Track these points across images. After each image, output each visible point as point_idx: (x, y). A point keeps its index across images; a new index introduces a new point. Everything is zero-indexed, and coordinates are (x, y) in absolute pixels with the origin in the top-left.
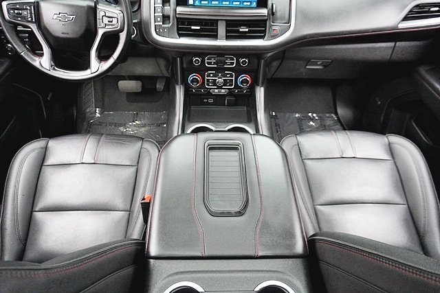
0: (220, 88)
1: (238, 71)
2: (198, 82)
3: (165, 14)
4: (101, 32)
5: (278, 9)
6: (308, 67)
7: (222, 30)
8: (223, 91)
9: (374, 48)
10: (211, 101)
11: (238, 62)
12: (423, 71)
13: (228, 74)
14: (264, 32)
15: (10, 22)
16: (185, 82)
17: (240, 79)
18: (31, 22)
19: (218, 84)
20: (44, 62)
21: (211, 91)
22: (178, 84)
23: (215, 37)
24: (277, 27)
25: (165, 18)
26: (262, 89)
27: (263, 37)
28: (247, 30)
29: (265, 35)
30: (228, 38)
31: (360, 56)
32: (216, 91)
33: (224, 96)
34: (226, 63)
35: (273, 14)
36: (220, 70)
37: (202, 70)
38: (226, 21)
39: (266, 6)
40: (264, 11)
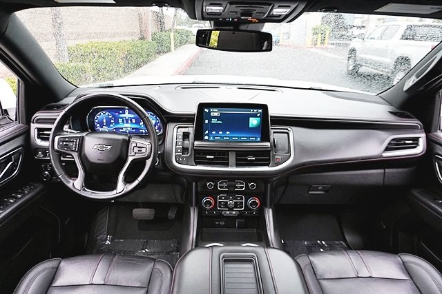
0: (231, 210)
1: (248, 194)
2: (211, 204)
3: (185, 146)
4: (130, 159)
5: (279, 143)
6: (310, 192)
7: (232, 159)
8: (234, 212)
9: (367, 174)
10: (222, 223)
11: (247, 186)
12: (415, 193)
13: (238, 197)
14: (269, 160)
15: (57, 151)
16: (198, 205)
17: (250, 201)
18: (75, 151)
19: (230, 207)
20: (77, 184)
21: (223, 213)
22: (192, 206)
23: (227, 165)
24: (279, 156)
25: (185, 150)
26: (271, 210)
27: (268, 165)
28: (254, 159)
29: (269, 163)
30: (238, 165)
32: (228, 212)
33: (235, 217)
34: (236, 187)
35: (275, 146)
36: (231, 193)
37: (214, 193)
38: (236, 151)
39: (268, 140)
40: (268, 144)
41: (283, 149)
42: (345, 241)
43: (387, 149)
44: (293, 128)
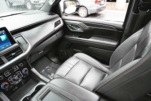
1: (21, 69)
2: (7, 85)
6: (39, 54)
8: (20, 80)
9: (52, 38)
10: (17, 88)
11: (19, 66)
12: (66, 36)
13: (18, 73)
14: (21, 50)
17: (23, 71)
19: (17, 79)
21: (15, 84)
23: (4, 63)
24: (24, 46)
26: (34, 69)
27: (22, 53)
28: (15, 53)
30: (9, 61)
31: (51, 42)
32: (17, 82)
33: (21, 82)
34: (14, 70)
35: (20, 44)
36: (13, 74)
37: (6, 79)
38: (4, 55)
39: (15, 43)
40: (16, 45)
41: (24, 43)
42: (53, 62)
43: (55, 27)
44: (22, 33)
